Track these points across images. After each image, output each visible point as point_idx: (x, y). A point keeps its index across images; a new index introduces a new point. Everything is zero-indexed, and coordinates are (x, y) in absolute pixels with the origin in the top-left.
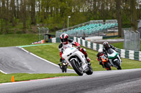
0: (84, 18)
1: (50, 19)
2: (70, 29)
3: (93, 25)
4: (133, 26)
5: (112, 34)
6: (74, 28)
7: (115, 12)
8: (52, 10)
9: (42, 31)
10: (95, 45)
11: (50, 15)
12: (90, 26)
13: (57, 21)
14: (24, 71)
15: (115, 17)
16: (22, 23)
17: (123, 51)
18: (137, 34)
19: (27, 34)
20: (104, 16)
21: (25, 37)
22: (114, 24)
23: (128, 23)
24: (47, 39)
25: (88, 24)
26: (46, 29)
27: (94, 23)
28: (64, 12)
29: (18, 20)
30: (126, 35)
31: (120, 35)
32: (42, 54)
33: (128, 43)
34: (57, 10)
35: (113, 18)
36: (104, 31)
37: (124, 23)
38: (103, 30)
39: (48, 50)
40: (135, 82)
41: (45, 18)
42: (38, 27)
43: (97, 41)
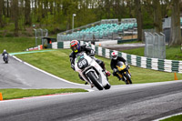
0: (94, 17)
1: (50, 18)
2: (76, 31)
3: (106, 26)
4: (157, 26)
5: (130, 38)
6: (80, 30)
7: (133, 8)
8: (52, 6)
9: (39, 34)
10: (107, 51)
11: (49, 13)
12: (101, 26)
13: (59, 21)
14: (15, 86)
15: (133, 15)
16: (13, 24)
17: (144, 60)
18: (161, 37)
19: (20, 37)
20: (120, 14)
21: (17, 41)
22: (132, 24)
23: (151, 22)
24: (46, 44)
25: (99, 24)
26: (45, 31)
27: (106, 22)
28: (67, 9)
29: (8, 19)
30: (147, 39)
31: (140, 39)
32: (40, 63)
33: (151, 48)
34: (58, 5)
35: (131, 17)
36: (120, 33)
37: (145, 22)
38: (119, 31)
39: (47, 58)
40: (158, 99)
41: (43, 16)
42: (35, 28)
43: (110, 46)
